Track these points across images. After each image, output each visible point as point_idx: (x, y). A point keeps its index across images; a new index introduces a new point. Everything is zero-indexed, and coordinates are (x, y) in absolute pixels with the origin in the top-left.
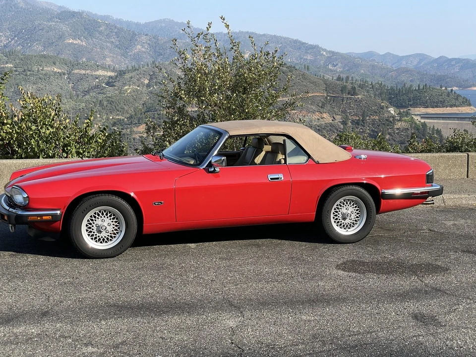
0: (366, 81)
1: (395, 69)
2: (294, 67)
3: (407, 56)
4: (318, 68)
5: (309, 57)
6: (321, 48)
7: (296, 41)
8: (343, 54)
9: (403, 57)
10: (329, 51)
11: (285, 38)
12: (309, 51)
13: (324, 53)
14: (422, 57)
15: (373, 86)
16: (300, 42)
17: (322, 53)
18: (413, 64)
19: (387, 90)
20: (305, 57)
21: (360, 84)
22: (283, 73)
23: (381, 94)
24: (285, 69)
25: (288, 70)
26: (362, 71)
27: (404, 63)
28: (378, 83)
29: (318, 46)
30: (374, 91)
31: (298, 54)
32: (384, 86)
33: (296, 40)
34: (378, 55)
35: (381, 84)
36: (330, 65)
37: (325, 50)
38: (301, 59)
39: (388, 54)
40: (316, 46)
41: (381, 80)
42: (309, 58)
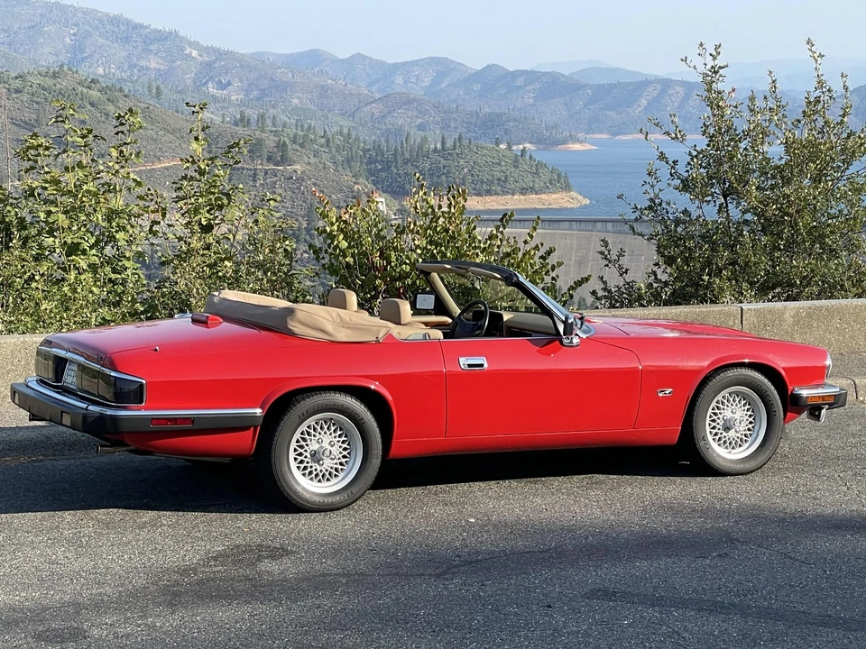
0: (309, 128)
1: (378, 96)
2: (121, 90)
3: (406, 63)
4: (180, 92)
5: (154, 63)
6: (183, 39)
7: (116, 20)
8: (244, 55)
9: (396, 67)
10: (207, 48)
11: (85, 12)
12: (152, 47)
13: (195, 53)
14: (442, 67)
15: (328, 141)
16: (128, 22)
17: (187, 52)
18: (423, 84)
19: (365, 151)
20: (143, 63)
21: (295, 136)
22: (92, 104)
23: (348, 161)
24: (95, 94)
25: (104, 98)
26: (296, 101)
27: (399, 80)
28: (341, 134)
29: (177, 35)
30: (330, 152)
31: (123, 54)
32: (357, 139)
33: (115, 18)
34: (335, 61)
35: (349, 134)
36: (210, 85)
37: (195, 45)
38: (132, 66)
39: (358, 58)
40: (171, 33)
41: (346, 124)
42: (153, 65)
